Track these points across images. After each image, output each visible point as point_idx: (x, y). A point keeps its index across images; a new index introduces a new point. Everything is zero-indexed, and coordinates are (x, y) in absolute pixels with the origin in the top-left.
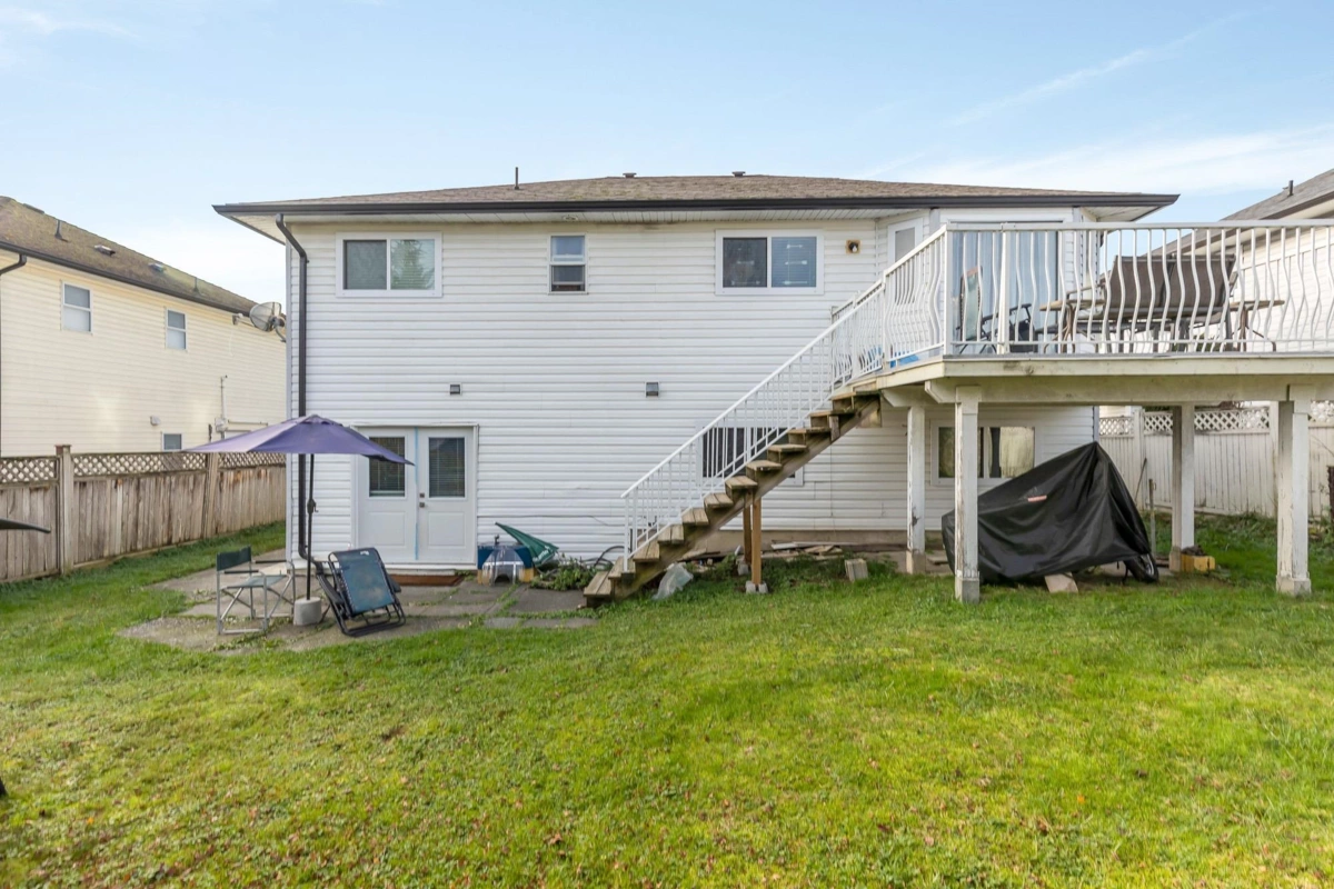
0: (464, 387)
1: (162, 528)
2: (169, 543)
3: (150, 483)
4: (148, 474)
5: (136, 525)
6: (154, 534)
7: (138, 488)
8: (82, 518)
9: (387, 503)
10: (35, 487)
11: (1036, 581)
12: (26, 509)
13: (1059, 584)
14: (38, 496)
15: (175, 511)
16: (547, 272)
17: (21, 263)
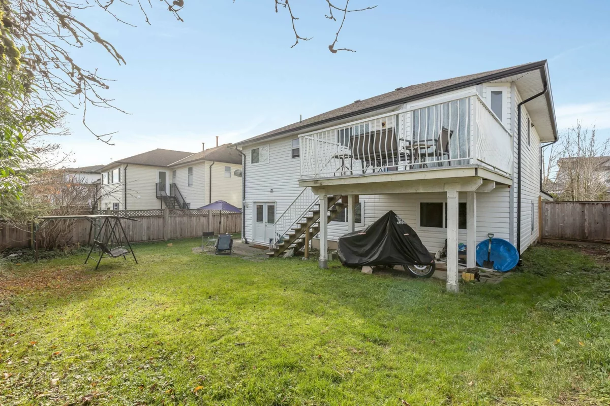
0: (274, 190)
1: (233, 228)
2: (235, 232)
3: (230, 216)
4: (230, 214)
5: (227, 227)
6: (232, 229)
7: (227, 217)
8: (214, 224)
9: (260, 224)
10: (204, 216)
11: (359, 267)
12: (202, 221)
13: (367, 270)
14: (204, 218)
15: (237, 224)
16: (291, 152)
17: (213, 163)
